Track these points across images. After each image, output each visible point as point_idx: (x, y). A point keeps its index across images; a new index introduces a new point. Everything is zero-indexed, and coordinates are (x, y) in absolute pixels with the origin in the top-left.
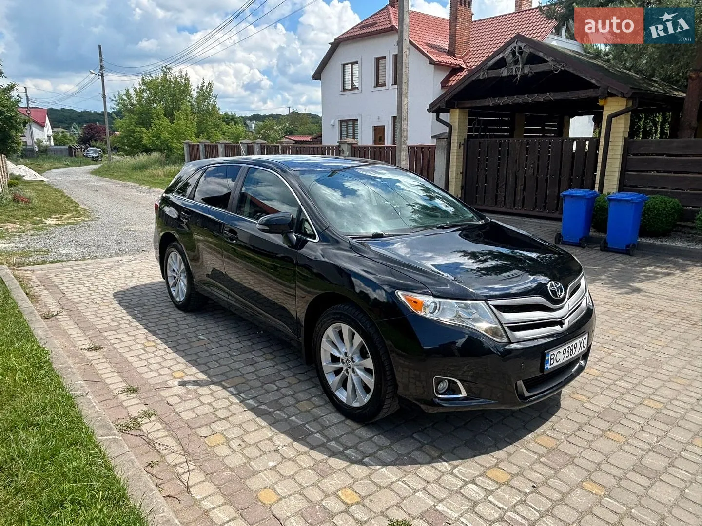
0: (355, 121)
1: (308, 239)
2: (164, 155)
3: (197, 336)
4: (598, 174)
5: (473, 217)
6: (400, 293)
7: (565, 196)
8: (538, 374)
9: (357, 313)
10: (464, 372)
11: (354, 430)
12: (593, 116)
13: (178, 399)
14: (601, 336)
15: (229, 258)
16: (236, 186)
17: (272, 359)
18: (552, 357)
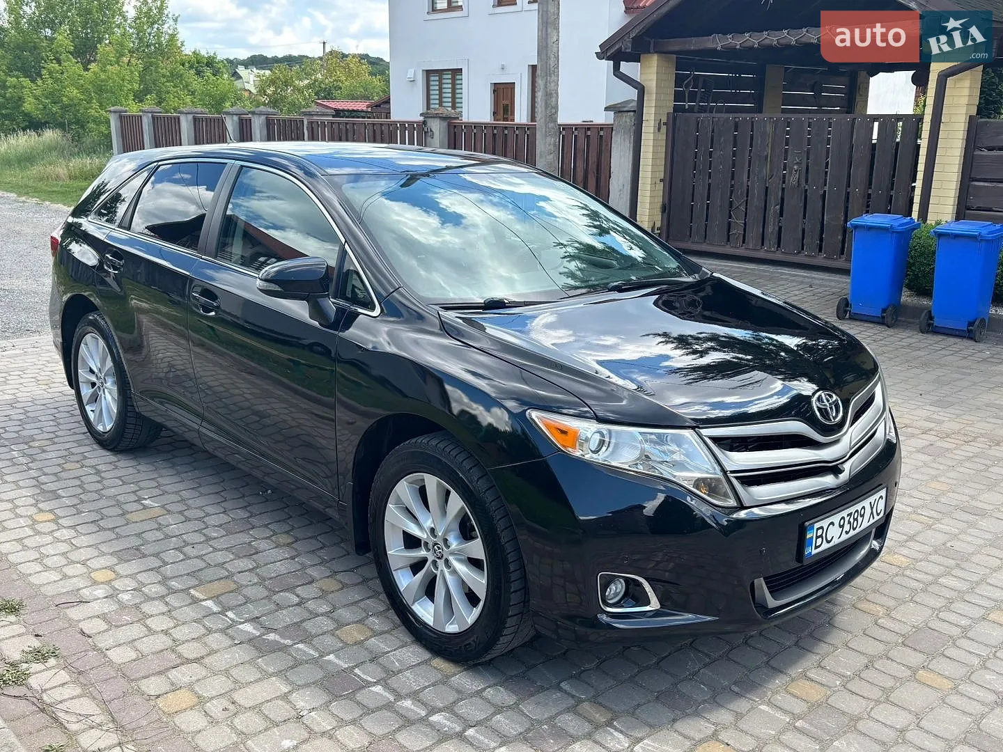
0: (458, 71)
1: (360, 310)
2: (69, 136)
3: (139, 501)
4: (918, 184)
5: (678, 267)
6: (534, 415)
7: (856, 227)
8: (795, 565)
9: (454, 453)
10: (658, 563)
11: (448, 677)
12: (913, 72)
13: (103, 623)
14: (915, 493)
15: (202, 345)
16: (216, 199)
17: (288, 545)
18: (820, 532)
